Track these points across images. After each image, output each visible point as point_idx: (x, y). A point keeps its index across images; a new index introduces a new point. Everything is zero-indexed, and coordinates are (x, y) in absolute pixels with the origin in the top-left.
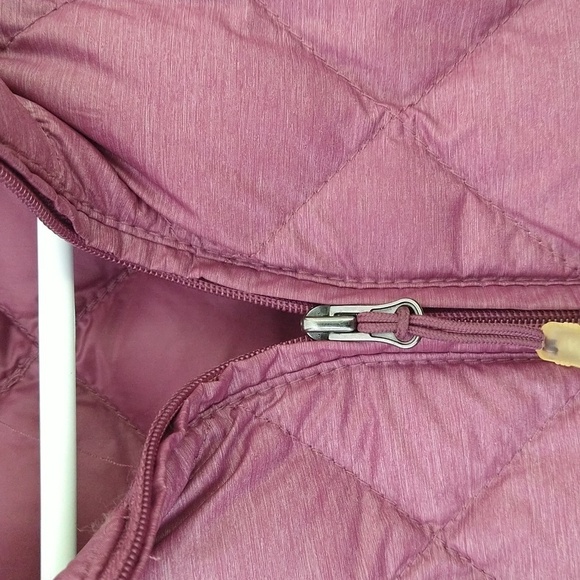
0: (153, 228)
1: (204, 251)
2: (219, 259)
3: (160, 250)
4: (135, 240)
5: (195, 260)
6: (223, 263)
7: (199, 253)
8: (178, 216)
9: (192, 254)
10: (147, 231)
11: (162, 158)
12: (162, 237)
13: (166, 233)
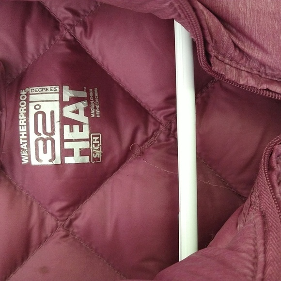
0: (241, 62)
1: (266, 74)
2: (275, 79)
3: (244, 74)
4: (231, 68)
5: (261, 80)
6: (277, 81)
7: (263, 75)
8: (258, 55)
9: (260, 76)
10: (237, 63)
11: (255, 23)
12: (245, 67)
13: (247, 64)
